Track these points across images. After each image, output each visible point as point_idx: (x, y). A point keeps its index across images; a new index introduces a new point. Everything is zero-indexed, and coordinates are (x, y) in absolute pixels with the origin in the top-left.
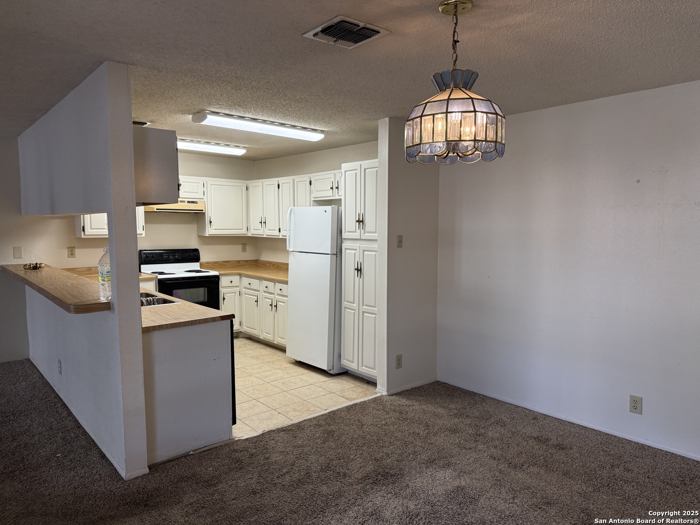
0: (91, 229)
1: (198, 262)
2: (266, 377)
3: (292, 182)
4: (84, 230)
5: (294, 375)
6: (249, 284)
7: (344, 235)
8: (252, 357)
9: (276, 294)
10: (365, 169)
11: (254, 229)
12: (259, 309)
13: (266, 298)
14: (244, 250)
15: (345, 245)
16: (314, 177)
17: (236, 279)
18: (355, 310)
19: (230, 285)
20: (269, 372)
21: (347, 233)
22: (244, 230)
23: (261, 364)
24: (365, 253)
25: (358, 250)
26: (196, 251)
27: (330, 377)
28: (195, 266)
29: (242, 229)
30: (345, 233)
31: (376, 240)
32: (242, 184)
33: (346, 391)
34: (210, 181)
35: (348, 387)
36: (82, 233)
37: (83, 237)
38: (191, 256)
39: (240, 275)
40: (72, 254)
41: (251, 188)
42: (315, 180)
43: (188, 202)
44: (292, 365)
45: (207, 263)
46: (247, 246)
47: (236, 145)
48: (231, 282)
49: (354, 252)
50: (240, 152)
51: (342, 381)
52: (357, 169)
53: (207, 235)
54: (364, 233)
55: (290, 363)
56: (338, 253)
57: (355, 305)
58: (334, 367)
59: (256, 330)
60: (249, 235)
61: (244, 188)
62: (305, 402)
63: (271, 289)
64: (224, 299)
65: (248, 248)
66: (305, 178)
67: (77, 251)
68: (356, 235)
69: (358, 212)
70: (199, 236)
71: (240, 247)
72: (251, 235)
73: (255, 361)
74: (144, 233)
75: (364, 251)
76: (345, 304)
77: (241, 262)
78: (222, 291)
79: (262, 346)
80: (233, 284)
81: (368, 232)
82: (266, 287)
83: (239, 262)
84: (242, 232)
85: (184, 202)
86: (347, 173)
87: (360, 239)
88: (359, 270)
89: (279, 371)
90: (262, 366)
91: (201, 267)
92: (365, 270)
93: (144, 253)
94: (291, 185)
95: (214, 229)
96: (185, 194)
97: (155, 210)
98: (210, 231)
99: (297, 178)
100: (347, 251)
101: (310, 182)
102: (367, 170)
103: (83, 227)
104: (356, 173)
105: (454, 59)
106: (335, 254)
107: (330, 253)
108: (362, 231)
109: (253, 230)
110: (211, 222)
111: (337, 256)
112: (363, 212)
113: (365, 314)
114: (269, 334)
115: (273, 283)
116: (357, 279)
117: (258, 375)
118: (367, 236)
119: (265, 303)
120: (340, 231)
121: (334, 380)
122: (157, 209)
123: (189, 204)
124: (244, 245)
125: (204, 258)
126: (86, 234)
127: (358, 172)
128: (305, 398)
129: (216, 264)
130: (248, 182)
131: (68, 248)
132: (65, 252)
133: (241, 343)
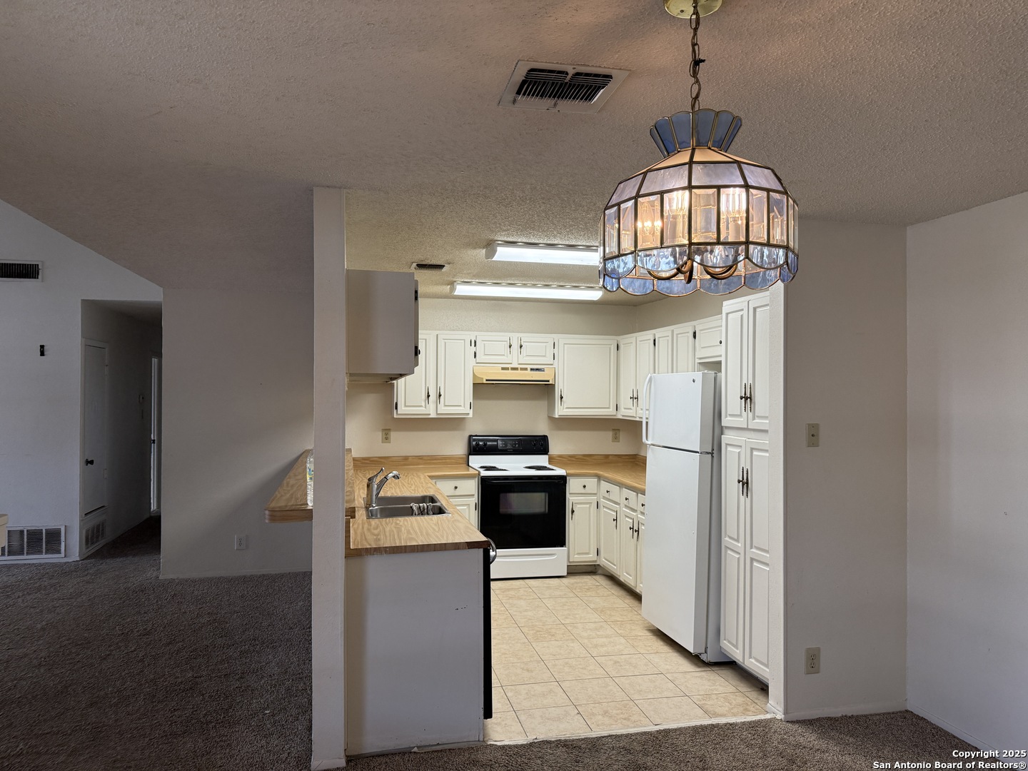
0: (405, 406)
1: (547, 454)
2: (596, 646)
3: (670, 334)
4: (396, 408)
5: (642, 651)
6: (607, 492)
7: (726, 421)
8: (595, 610)
9: (639, 512)
10: (755, 309)
11: (625, 408)
12: (619, 533)
13: (626, 516)
14: (616, 439)
15: (726, 438)
16: (699, 325)
17: (591, 483)
18: (740, 554)
19: (583, 491)
20: (604, 640)
21: (729, 418)
22: (611, 410)
23: (601, 624)
24: (755, 453)
25: (743, 447)
26: (545, 438)
27: (699, 667)
28: (541, 460)
29: (609, 408)
30: (726, 417)
31: (766, 431)
32: (611, 341)
33: (714, 697)
34: (562, 339)
35: (721, 689)
36: (395, 411)
37: (395, 417)
38: (536, 445)
39: (599, 477)
40: (386, 438)
41: (622, 347)
42: (701, 330)
43: (532, 369)
44: (648, 634)
45: (560, 456)
46: (621, 433)
47: (588, 285)
48: (584, 487)
49: (738, 450)
50: (596, 295)
51: (717, 677)
52: (742, 310)
53: (557, 416)
54: (754, 419)
55: (647, 630)
56: (713, 452)
57: (740, 545)
58: (709, 650)
59: (615, 565)
60: (620, 417)
61: (614, 347)
62: (632, 703)
63: (632, 503)
64: (573, 512)
65: (622, 435)
66: (687, 328)
67: (393, 435)
68: (740, 422)
69: (745, 381)
70: (549, 417)
71: (610, 434)
72: (621, 417)
73: (596, 615)
74: (471, 412)
75: (752, 449)
76: (726, 540)
77: (610, 457)
78: (570, 499)
79: (622, 593)
80: (587, 490)
81: (759, 417)
82: (626, 499)
83: (607, 456)
84: (609, 412)
85: (526, 369)
86: (730, 316)
87: (747, 429)
88: (745, 483)
89: (623, 640)
90: (601, 627)
91: (550, 462)
92: (755, 484)
93: (474, 440)
94: (670, 338)
95: (567, 408)
96: (528, 358)
97: (485, 382)
98: (560, 411)
99: (677, 328)
100: (729, 449)
101: (695, 333)
102: (758, 310)
103: (396, 404)
104: (742, 316)
105: (694, 96)
106: (708, 453)
107: (699, 451)
108: (750, 415)
109: (623, 410)
110: (562, 398)
111: (713, 457)
112: (750, 381)
113: (755, 564)
114: (630, 576)
115: (635, 493)
116: (742, 498)
117: (586, 641)
118: (758, 423)
119: (626, 523)
120: (718, 414)
121: (703, 674)
122: (487, 380)
123: (532, 372)
124: (616, 431)
125: (555, 448)
126: (399, 413)
127: (745, 313)
128: (635, 697)
129: (573, 459)
130: (619, 338)
131: (383, 430)
132: (380, 435)
133: (594, 582)
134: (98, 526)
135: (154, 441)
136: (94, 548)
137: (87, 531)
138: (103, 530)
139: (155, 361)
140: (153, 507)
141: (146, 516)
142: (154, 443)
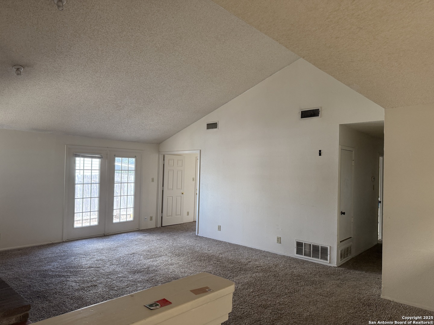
134: (348, 248)
135: (380, 202)
136: (345, 260)
137: (341, 251)
138: (350, 250)
139: (381, 158)
140: (380, 238)
141: (375, 243)
142: (380, 203)
